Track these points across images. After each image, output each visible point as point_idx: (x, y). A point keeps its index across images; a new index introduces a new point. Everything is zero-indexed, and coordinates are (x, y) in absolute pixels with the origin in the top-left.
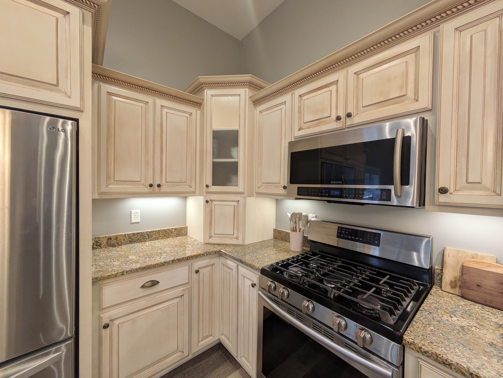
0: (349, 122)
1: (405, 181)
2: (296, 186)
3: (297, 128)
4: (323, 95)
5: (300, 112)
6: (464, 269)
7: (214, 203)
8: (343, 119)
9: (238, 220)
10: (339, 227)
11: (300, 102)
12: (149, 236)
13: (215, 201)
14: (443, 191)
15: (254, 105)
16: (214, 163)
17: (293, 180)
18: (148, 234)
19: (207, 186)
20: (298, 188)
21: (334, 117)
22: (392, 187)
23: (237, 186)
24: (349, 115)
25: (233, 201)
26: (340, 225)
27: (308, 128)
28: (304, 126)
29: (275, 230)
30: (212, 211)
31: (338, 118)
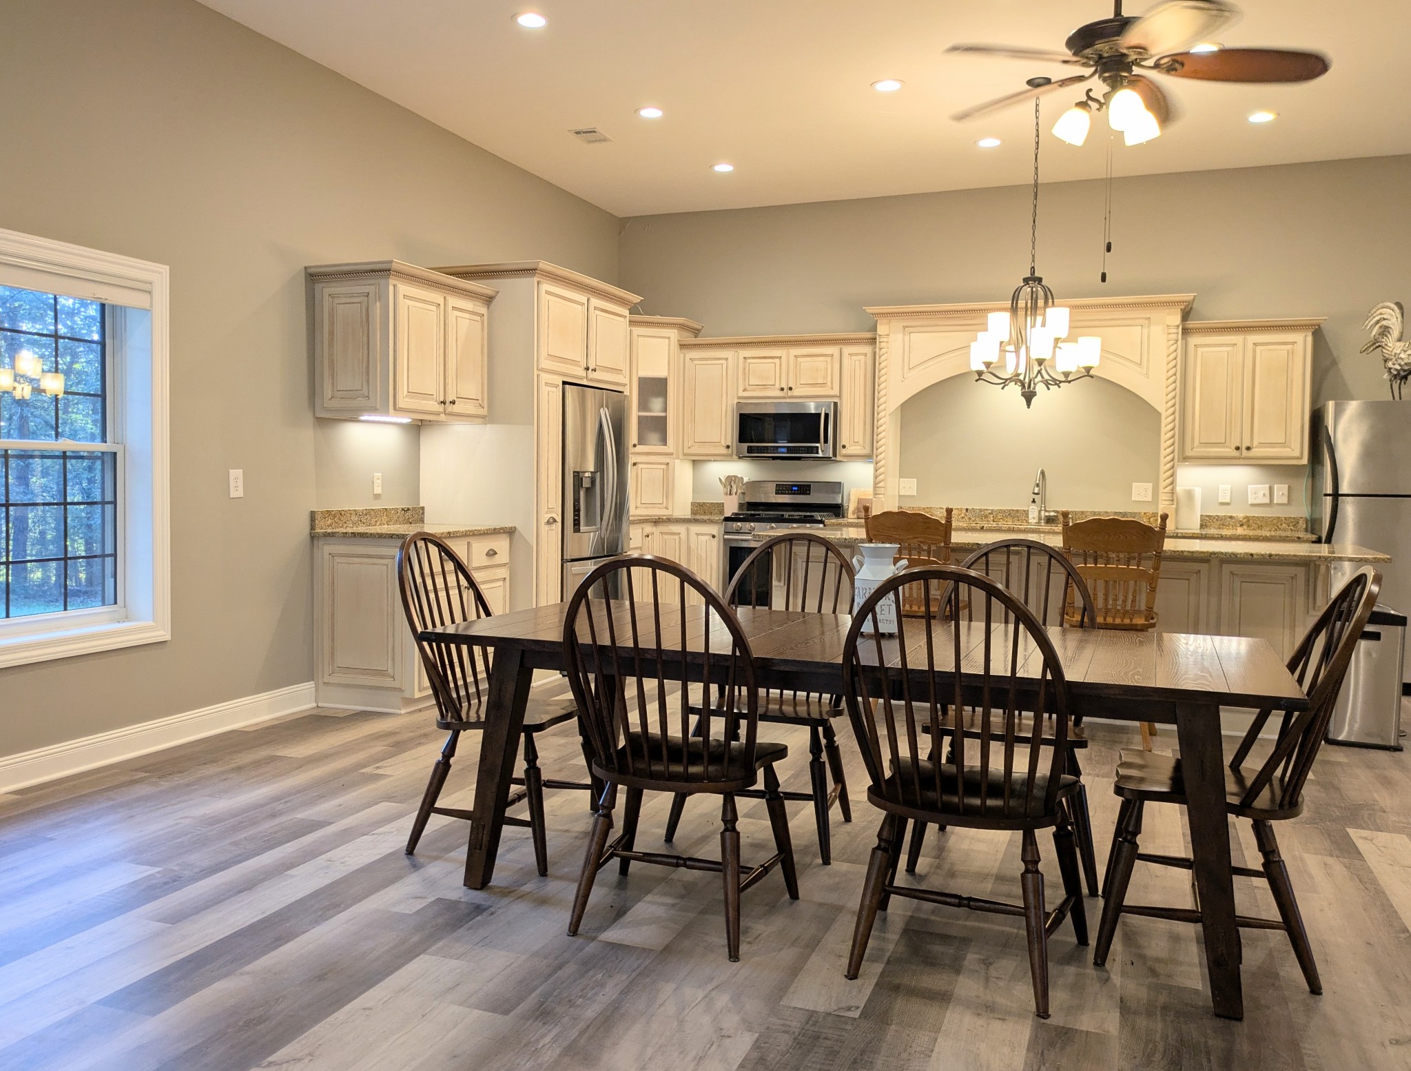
0: (790, 393)
1: (826, 441)
2: (746, 445)
3: (741, 389)
4: (767, 366)
5: (744, 373)
6: (859, 501)
8: (785, 390)
11: (744, 363)
14: (844, 447)
15: (681, 348)
16: (639, 417)
17: (742, 438)
20: (748, 447)
21: (777, 386)
22: (817, 445)
23: (666, 445)
24: (791, 389)
27: (754, 390)
28: (749, 388)
29: (693, 504)
31: (782, 389)
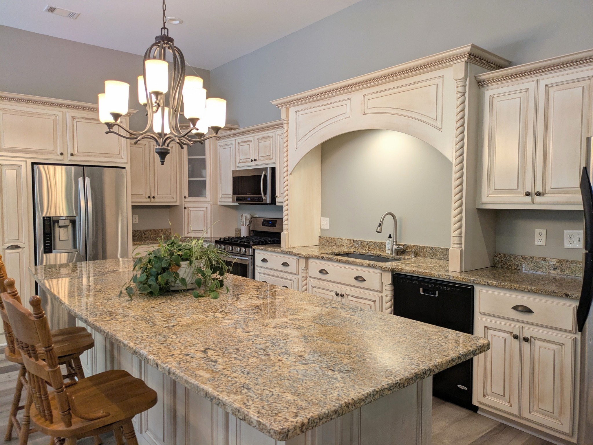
0: (256, 163)
3: (237, 162)
4: (247, 147)
5: (238, 152)
7: (190, 209)
8: (254, 161)
9: (207, 221)
10: (263, 220)
11: (239, 146)
12: (144, 234)
13: (191, 207)
14: (277, 197)
16: (189, 181)
17: (234, 192)
18: (144, 232)
19: (185, 197)
20: (236, 197)
22: (261, 195)
23: (206, 197)
25: (203, 207)
26: (264, 219)
30: (189, 214)
31: (252, 161)
